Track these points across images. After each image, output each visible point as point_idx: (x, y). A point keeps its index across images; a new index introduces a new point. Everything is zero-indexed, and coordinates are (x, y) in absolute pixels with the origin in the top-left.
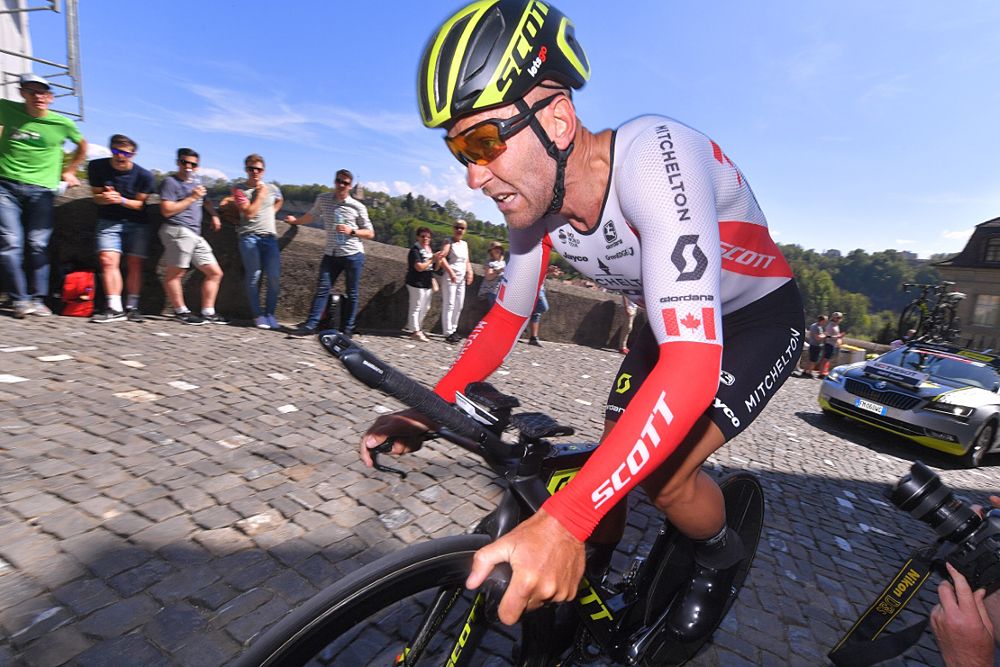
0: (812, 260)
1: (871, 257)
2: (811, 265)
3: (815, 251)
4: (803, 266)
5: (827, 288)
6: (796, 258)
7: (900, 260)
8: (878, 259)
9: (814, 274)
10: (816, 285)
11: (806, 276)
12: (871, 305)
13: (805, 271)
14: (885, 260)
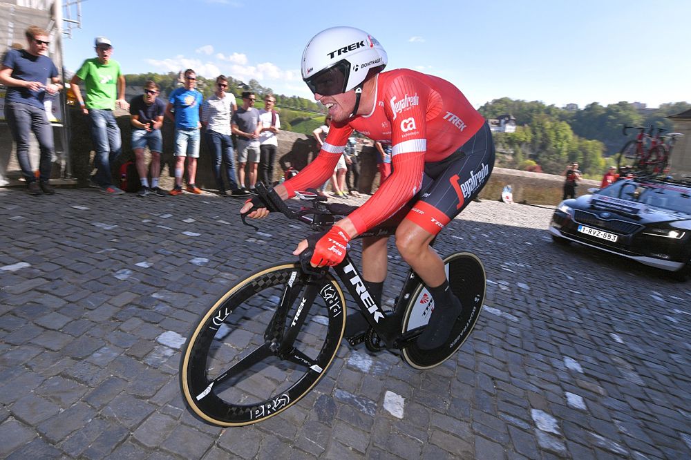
0: (553, 112)
1: (605, 109)
2: (553, 118)
3: (556, 106)
4: (546, 119)
5: (566, 137)
6: (538, 112)
7: (631, 110)
8: (610, 110)
9: (555, 125)
10: (557, 134)
11: (549, 127)
12: (605, 150)
13: (548, 123)
14: (618, 111)
